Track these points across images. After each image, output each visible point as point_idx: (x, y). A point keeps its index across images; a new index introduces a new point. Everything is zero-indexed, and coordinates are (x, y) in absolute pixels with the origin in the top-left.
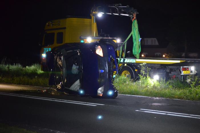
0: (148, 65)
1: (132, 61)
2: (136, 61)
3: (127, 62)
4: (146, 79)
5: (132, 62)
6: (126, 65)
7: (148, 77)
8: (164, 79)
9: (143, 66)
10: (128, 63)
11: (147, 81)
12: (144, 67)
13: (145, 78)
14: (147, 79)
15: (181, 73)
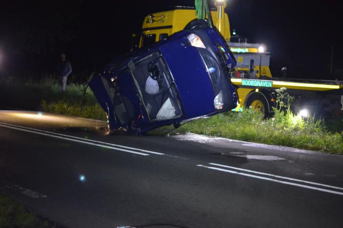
0: (290, 91)
1: (267, 84)
2: (272, 85)
3: (260, 85)
4: (285, 115)
5: (267, 86)
6: (257, 90)
7: (288, 111)
8: (313, 116)
9: (281, 92)
10: (261, 87)
11: (287, 118)
12: (281, 95)
13: (283, 113)
14: (287, 115)
15: (341, 107)
